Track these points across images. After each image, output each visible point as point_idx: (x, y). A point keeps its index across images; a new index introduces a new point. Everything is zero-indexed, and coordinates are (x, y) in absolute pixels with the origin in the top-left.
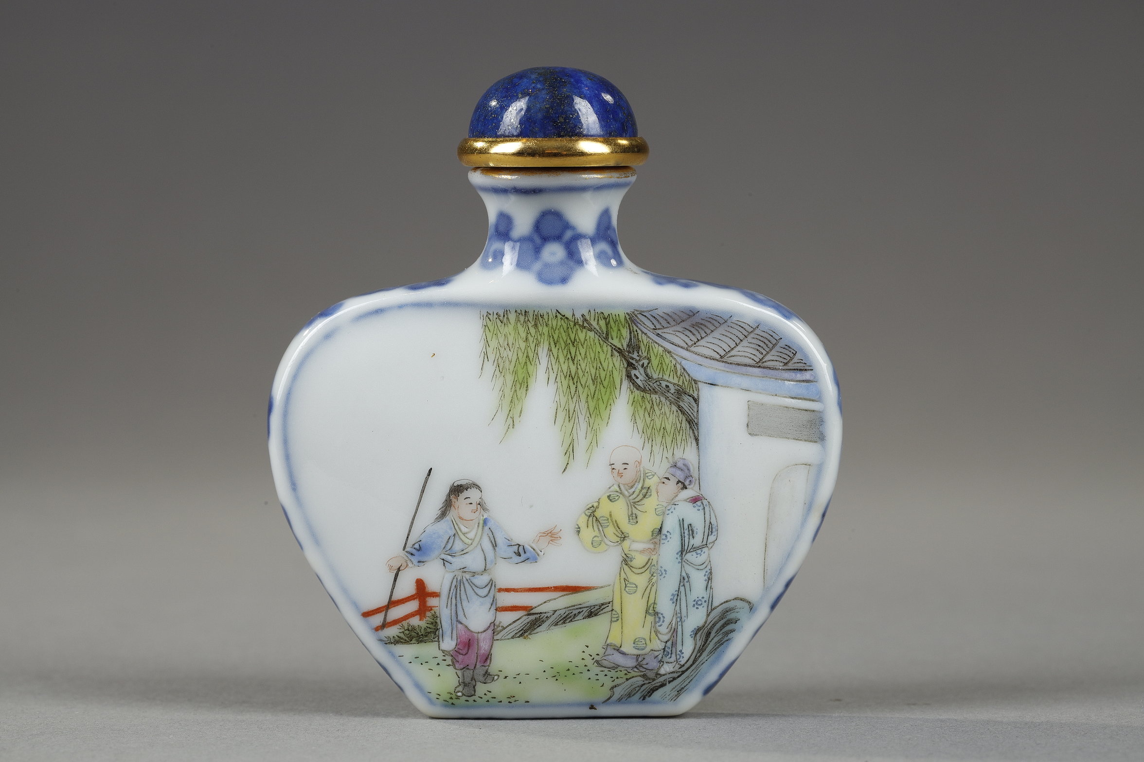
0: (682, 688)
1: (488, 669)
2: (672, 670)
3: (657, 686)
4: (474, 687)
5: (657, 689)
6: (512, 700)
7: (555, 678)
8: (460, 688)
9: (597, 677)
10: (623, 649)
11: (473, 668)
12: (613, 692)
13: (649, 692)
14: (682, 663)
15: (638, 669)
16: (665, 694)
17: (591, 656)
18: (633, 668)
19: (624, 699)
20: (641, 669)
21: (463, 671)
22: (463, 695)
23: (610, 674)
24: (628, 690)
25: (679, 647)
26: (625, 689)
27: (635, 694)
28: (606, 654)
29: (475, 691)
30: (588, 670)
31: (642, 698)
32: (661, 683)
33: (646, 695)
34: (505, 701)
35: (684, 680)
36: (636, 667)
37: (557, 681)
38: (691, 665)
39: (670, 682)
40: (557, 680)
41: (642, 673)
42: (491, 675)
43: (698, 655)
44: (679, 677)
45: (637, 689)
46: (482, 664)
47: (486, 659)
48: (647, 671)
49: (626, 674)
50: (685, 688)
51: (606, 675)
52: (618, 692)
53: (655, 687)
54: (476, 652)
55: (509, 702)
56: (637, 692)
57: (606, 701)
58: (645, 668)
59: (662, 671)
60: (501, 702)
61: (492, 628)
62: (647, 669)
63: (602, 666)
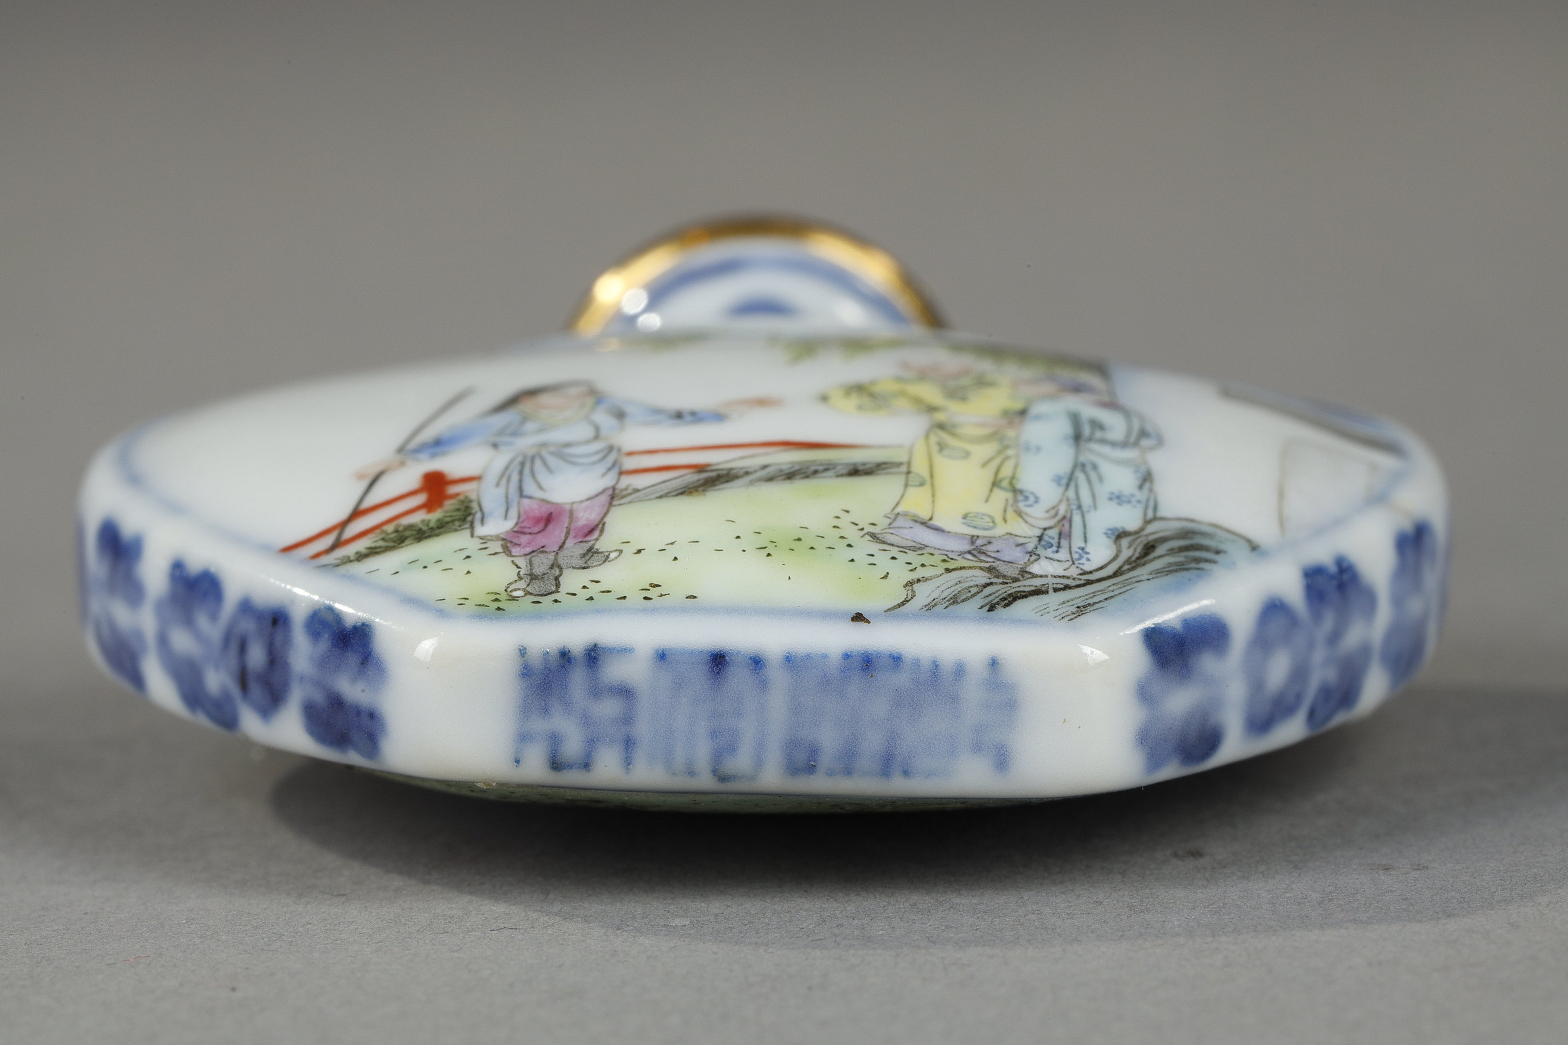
0: (1089, 604)
1: (594, 545)
2: (1060, 572)
3: (1024, 592)
4: (557, 579)
5: (1025, 597)
6: (653, 593)
7: (766, 552)
8: (522, 584)
9: (872, 560)
10: (936, 522)
11: (556, 548)
12: (913, 591)
13: (1004, 599)
14: (1087, 568)
15: (974, 556)
16: (1045, 606)
17: (857, 525)
18: (961, 554)
19: (939, 608)
20: (983, 557)
21: (528, 557)
22: (528, 593)
23: (902, 558)
24: (953, 589)
25: (1077, 542)
26: (943, 588)
27: (967, 599)
28: (891, 526)
29: (558, 585)
30: (849, 545)
31: (987, 608)
32: (1033, 588)
33: (998, 603)
34: (635, 598)
35: (1094, 594)
36: (969, 552)
37: (769, 557)
38: (1110, 577)
39: (1056, 590)
40: (769, 555)
41: (987, 565)
42: (601, 553)
43: (1126, 567)
44: (1078, 586)
45: (974, 590)
46: (581, 540)
47: (591, 531)
48: (998, 563)
49: (944, 561)
50: (1097, 606)
51: (893, 558)
52: (924, 593)
53: (1021, 592)
54: (566, 525)
55: (646, 598)
56: (973, 596)
57: (896, 610)
58: (994, 558)
59: (1035, 569)
60: (624, 598)
61: (610, 492)
62: (999, 560)
63: (884, 542)
